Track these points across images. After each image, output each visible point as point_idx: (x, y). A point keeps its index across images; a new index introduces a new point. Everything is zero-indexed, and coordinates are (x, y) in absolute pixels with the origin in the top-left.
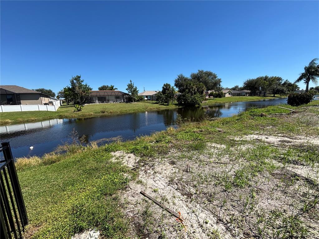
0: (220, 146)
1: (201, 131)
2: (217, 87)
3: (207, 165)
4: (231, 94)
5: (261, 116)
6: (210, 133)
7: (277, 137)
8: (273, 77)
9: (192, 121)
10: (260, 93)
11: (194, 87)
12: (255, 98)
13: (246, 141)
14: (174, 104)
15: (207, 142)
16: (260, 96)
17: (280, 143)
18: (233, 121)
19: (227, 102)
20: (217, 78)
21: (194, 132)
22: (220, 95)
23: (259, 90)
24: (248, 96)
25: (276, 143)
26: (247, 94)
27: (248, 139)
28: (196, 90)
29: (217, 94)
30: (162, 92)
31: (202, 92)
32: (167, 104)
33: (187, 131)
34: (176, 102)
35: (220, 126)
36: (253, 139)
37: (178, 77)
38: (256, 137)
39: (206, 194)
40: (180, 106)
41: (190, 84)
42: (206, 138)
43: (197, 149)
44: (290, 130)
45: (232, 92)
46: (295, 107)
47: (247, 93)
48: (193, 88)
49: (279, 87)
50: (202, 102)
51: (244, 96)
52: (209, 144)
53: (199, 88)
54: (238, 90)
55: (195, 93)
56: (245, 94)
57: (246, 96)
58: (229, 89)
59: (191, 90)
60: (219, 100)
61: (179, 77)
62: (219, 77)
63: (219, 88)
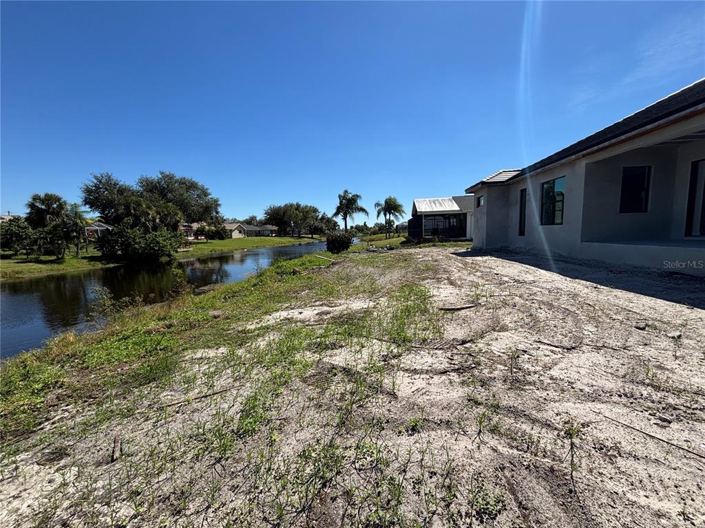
0: (216, 351)
1: (170, 326)
2: (212, 217)
3: (177, 413)
4: (243, 231)
5: (294, 275)
6: (192, 327)
7: (313, 308)
8: (307, 206)
9: (147, 301)
10: (293, 231)
11: (150, 212)
12: (286, 241)
13: (267, 328)
14: (83, 258)
15: (183, 350)
16: (293, 236)
17: (317, 317)
18: (247, 289)
19: (237, 250)
20: (209, 196)
21: (149, 332)
22: (222, 234)
23: (290, 226)
24: (275, 236)
25: (312, 320)
26: (272, 234)
27: (272, 322)
28: (157, 221)
29: (212, 232)
30: (27, 219)
31: (175, 227)
32: (54, 258)
33: (128, 333)
34: (93, 251)
35: (218, 304)
36: (281, 320)
37: (95, 181)
38: (284, 314)
39: (168, 498)
40: (108, 264)
41: (139, 204)
42: (181, 342)
43: (154, 379)
44: (329, 294)
45: (246, 227)
46: (335, 255)
47: (272, 232)
48: (149, 214)
49: (317, 224)
50: (179, 250)
51: (268, 236)
52: (188, 355)
53: (165, 215)
54: (257, 225)
55: (155, 228)
56: (269, 232)
57: (272, 236)
58: (239, 222)
59: (143, 220)
60: (218, 246)
61: (100, 182)
62: (214, 194)
63: (217, 218)
